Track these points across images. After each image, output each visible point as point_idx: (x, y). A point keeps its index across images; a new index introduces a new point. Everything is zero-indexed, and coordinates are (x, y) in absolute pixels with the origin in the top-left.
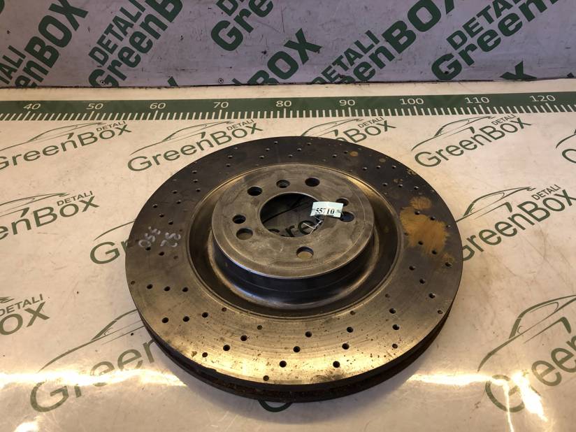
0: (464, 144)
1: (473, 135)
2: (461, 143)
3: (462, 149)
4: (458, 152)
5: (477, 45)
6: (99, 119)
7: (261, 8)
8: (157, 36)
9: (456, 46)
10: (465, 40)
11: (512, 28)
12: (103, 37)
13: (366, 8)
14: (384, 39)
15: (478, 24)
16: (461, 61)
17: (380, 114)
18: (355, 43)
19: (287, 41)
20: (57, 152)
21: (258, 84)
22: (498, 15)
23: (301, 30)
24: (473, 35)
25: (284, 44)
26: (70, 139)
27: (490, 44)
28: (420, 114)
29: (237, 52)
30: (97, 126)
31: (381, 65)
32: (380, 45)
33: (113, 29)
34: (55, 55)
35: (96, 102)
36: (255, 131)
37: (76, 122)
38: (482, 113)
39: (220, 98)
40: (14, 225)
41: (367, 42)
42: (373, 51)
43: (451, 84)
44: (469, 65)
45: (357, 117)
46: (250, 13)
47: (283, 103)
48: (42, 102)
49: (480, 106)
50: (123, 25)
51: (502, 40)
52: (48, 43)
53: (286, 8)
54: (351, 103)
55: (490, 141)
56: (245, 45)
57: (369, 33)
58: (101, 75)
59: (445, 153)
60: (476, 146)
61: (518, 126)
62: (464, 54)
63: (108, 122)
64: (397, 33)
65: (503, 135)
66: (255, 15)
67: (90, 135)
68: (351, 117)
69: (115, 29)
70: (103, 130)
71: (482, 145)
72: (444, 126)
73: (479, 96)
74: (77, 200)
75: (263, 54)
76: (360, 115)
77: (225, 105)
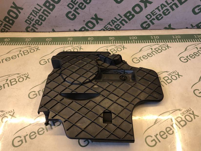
0: (148, 54)
1: (152, 51)
2: (147, 54)
3: (148, 56)
4: (146, 58)
5: (155, 18)
6: (29, 45)
7: (82, 7)
8: (47, 16)
9: (148, 19)
10: (151, 17)
11: (167, 13)
12: (29, 16)
13: (118, 7)
14: (124, 17)
16: (150, 23)
17: (122, 43)
18: (114, 18)
19: (91, 17)
20: (16, 57)
21: (82, 31)
22: (162, 9)
23: (96, 14)
24: (154, 15)
26: (20, 53)
27: (160, 18)
28: (135, 43)
29: (74, 21)
30: (29, 48)
31: (123, 25)
33: (32, 14)
34: (13, 22)
35: (28, 38)
36: (81, 49)
37: (22, 46)
38: (156, 43)
39: (70, 36)
40: (4, 85)
41: (118, 18)
42: (121, 20)
43: (147, 30)
44: (153, 25)
45: (115, 44)
47: (90, 39)
48: (10, 38)
49: (156, 40)
50: (35, 13)
51: (164, 17)
52: (11, 18)
53: (90, 7)
54: (113, 38)
55: (157, 54)
56: (77, 19)
57: (119, 15)
58: (30, 28)
59: (142, 58)
60: (152, 56)
61: (167, 47)
62: (151, 21)
63: (33, 46)
64: (128, 15)
65: (162, 51)
67: (27, 51)
68: (112, 44)
69: (33, 14)
70: (31, 49)
71: (154, 55)
72: (143, 48)
73: (156, 36)
74: (23, 76)
75: (83, 21)
76: (116, 43)
77: (71, 39)
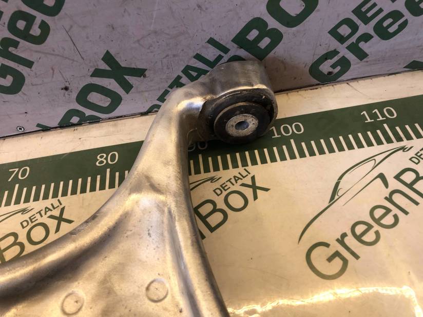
1: (386, 193)
2: (372, 213)
3: (376, 227)
4: (371, 236)
5: (372, 33)
7: (32, 32)
9: (341, 39)
10: (355, 28)
13: (199, 6)
14: (236, 46)
15: (375, 5)
16: (350, 56)
17: (245, 164)
18: (195, 57)
19: (92, 70)
21: (73, 125)
23: (108, 52)
24: (366, 21)
25: (91, 74)
27: (391, 30)
28: (302, 155)
29: (25, 94)
32: (231, 54)
36: (63, 223)
38: (392, 142)
39: (19, 159)
41: (211, 53)
43: (338, 87)
44: (361, 60)
45: (212, 174)
46: (19, 42)
49: (385, 125)
53: (71, 27)
55: (417, 203)
57: (212, 42)
59: (350, 241)
60: (396, 220)
62: (354, 49)
64: (254, 34)
66: (27, 43)
68: (203, 175)
71: (406, 213)
72: (341, 178)
73: (381, 106)
75: (64, 91)
76: (216, 168)
77: (24, 173)
